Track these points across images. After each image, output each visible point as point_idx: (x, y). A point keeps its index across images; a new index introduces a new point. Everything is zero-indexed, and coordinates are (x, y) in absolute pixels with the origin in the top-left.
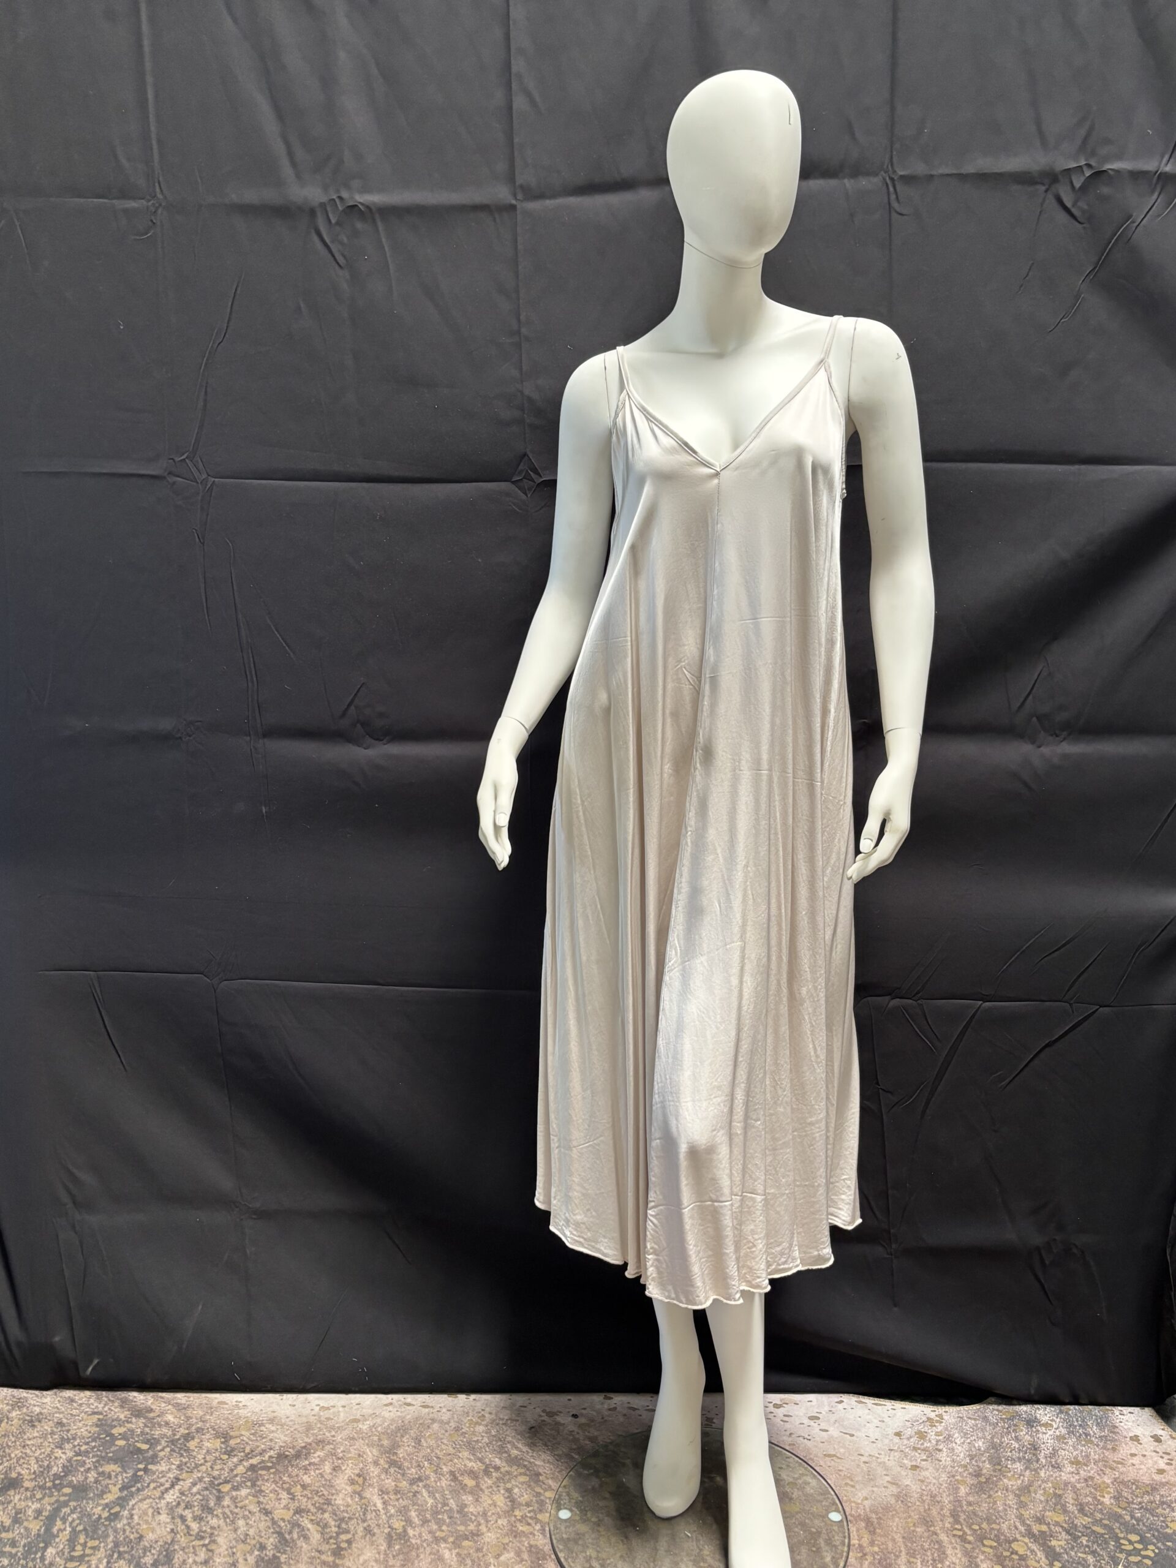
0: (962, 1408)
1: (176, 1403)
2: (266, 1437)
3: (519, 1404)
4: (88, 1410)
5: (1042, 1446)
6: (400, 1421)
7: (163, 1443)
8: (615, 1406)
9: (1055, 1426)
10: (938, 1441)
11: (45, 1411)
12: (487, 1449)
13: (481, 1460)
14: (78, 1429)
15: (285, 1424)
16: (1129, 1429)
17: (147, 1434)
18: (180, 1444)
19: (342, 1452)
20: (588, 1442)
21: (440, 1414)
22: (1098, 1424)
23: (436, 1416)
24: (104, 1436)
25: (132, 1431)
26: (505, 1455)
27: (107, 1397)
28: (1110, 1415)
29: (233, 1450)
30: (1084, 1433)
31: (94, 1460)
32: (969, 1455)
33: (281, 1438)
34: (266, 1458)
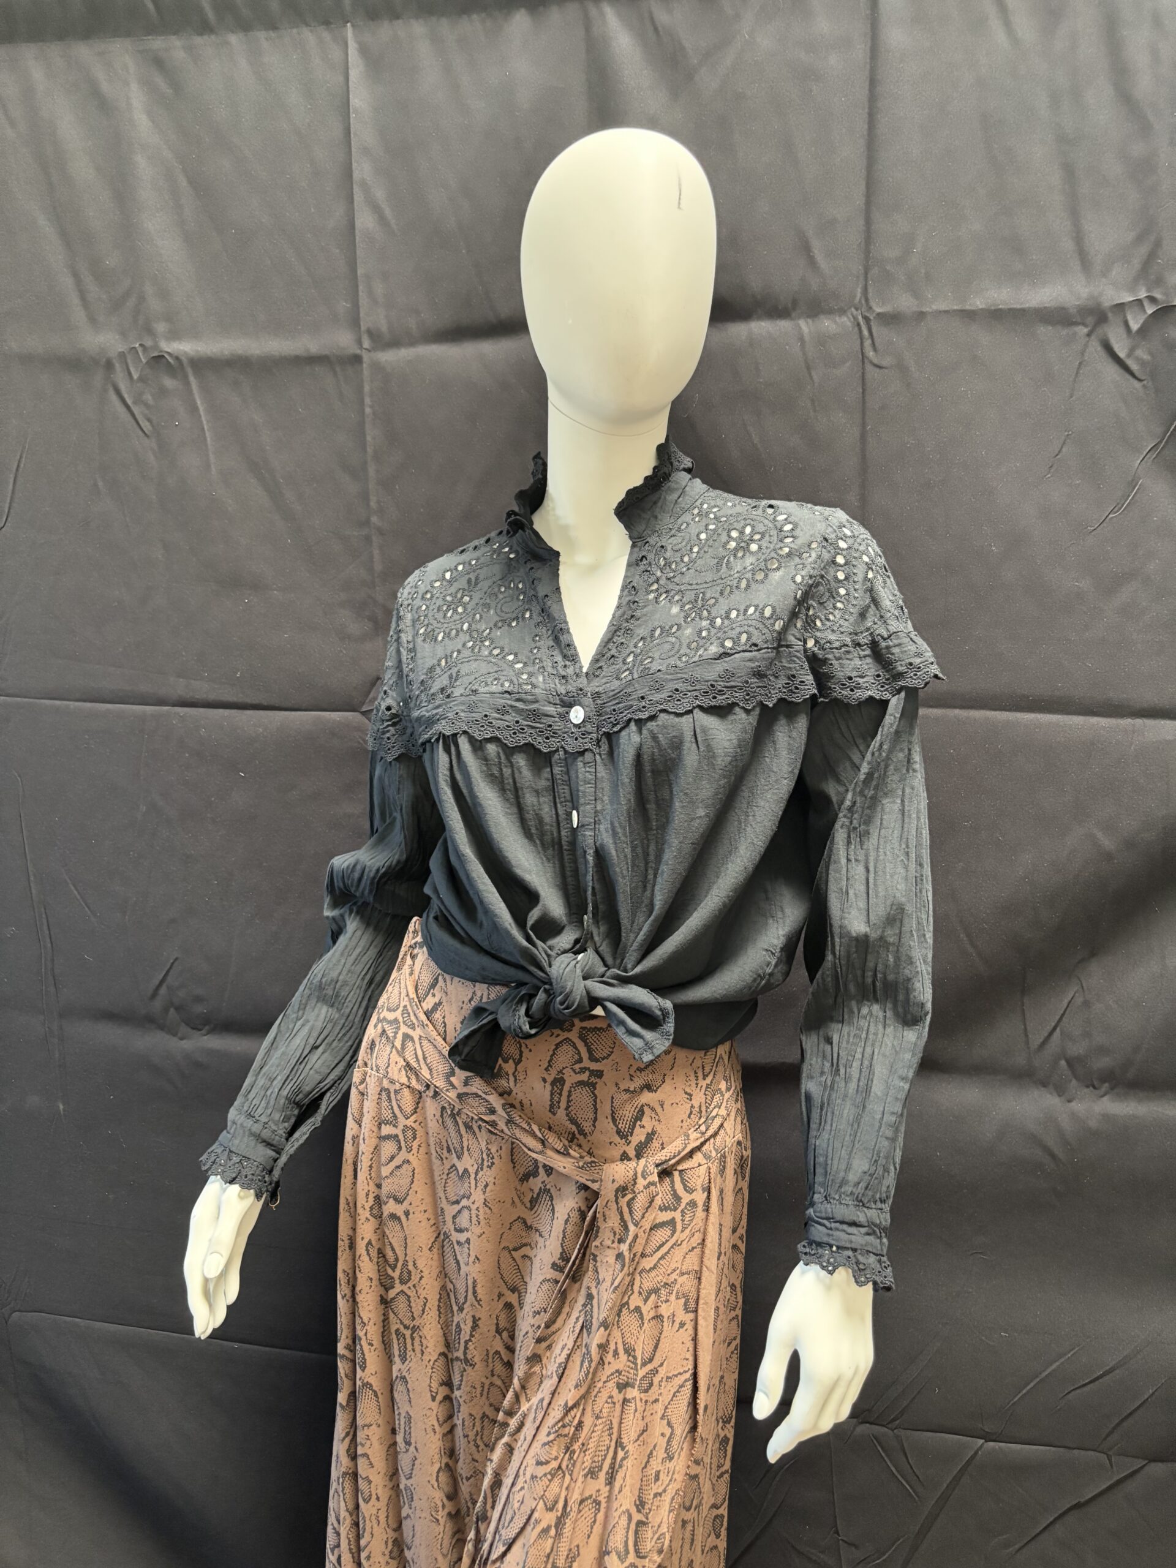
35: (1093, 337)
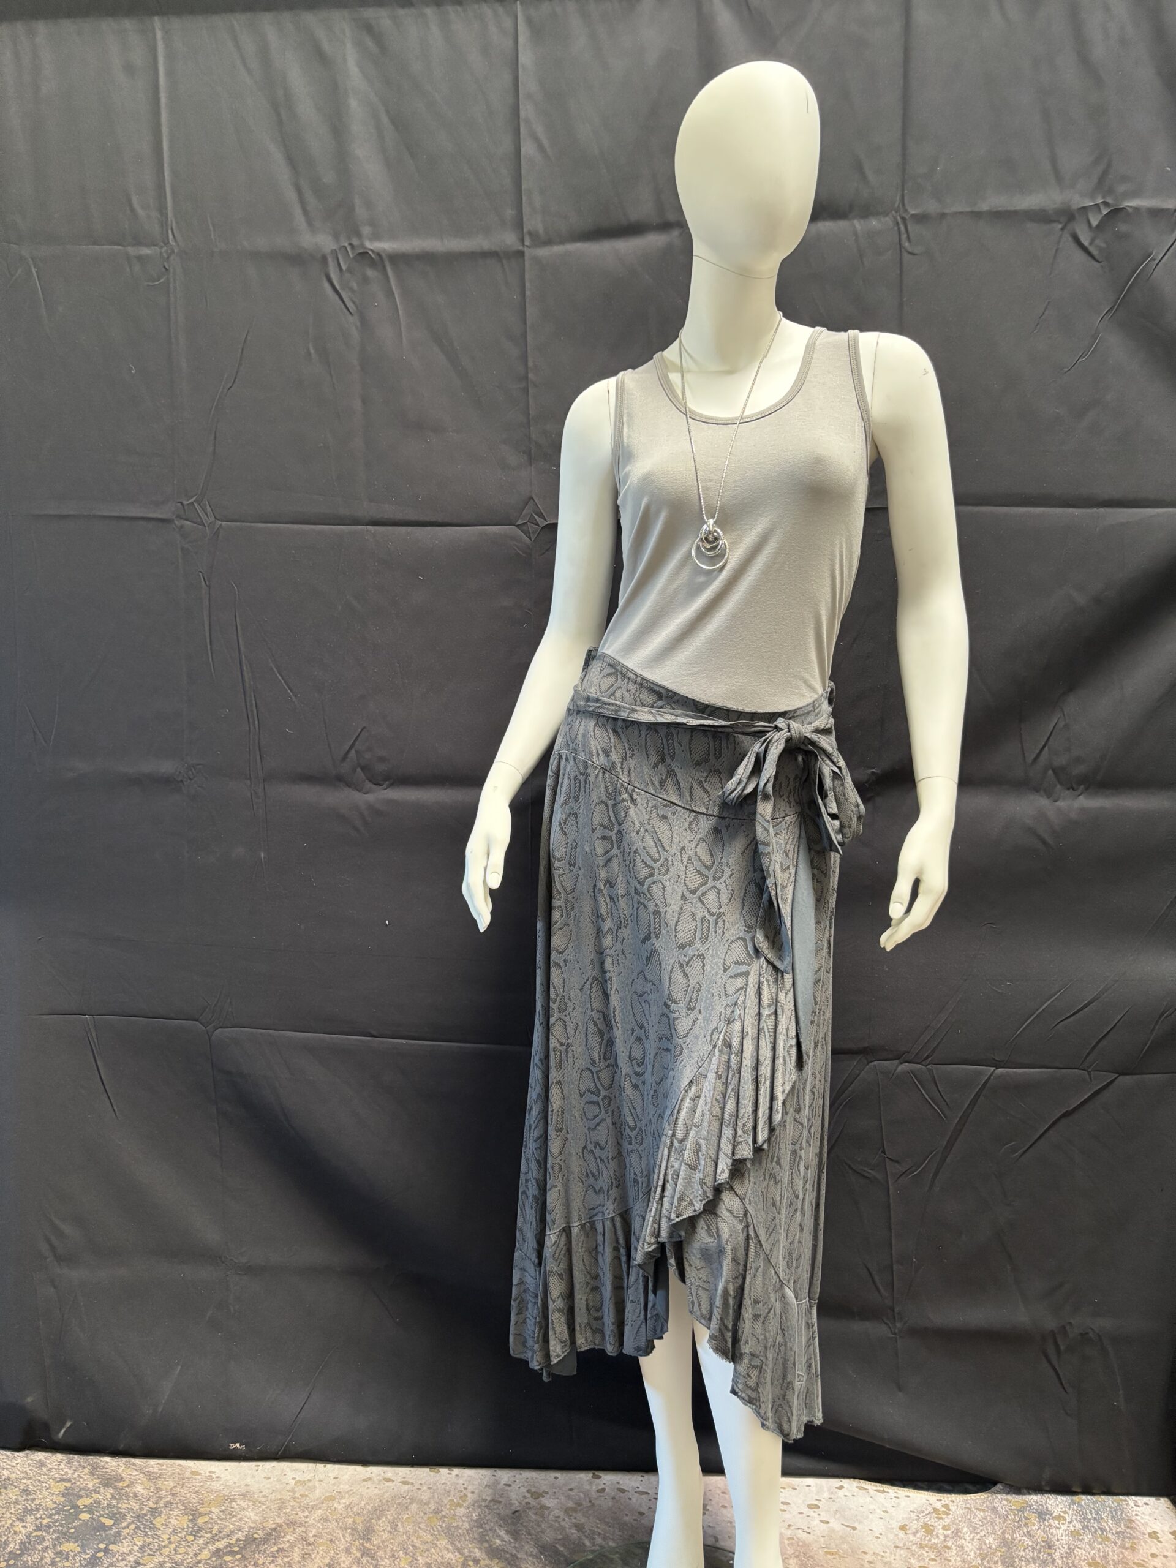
0: (968, 1496)
1: (148, 1472)
2: (236, 1516)
3: (503, 1482)
4: (56, 1476)
5: (1057, 1543)
6: (378, 1500)
7: (129, 1519)
8: (603, 1486)
9: (1068, 1519)
10: (946, 1536)
11: (13, 1476)
12: (467, 1538)
13: (459, 1550)
14: (44, 1498)
15: (257, 1500)
16: (1147, 1524)
17: (114, 1506)
18: (145, 1522)
19: (315, 1536)
20: (573, 1531)
21: (420, 1492)
22: (1113, 1517)
23: (416, 1495)
24: (69, 1507)
25: (99, 1503)
26: (486, 1545)
27: (78, 1462)
28: (1125, 1506)
29: (200, 1529)
30: (1099, 1528)
31: (54, 1537)
32: (981, 1554)
33: (250, 1517)
34: (233, 1541)
35: (1065, 231)
